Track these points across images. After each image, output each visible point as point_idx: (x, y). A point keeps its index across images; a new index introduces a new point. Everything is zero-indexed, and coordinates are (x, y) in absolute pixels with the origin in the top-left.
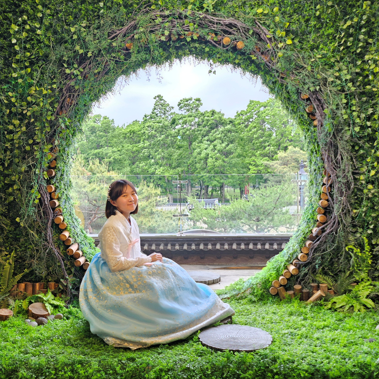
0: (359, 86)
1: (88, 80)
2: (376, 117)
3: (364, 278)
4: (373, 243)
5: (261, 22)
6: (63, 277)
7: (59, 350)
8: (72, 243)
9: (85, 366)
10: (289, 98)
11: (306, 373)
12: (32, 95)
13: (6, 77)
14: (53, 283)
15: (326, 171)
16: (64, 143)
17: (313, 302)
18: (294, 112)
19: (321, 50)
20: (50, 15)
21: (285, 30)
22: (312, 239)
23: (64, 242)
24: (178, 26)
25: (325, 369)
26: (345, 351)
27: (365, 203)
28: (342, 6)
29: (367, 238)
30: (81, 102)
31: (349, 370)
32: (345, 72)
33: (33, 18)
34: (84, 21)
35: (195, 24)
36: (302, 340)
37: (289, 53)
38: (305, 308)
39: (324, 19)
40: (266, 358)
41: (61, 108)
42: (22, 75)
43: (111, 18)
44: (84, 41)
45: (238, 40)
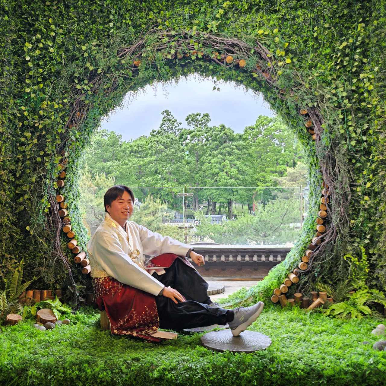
0: (355, 103)
1: (97, 96)
2: (371, 132)
3: (362, 286)
4: (371, 253)
5: (262, 42)
6: (71, 285)
7: (67, 352)
8: (79, 251)
9: (91, 365)
10: (289, 114)
11: (302, 372)
12: (44, 109)
13: (20, 92)
14: (61, 290)
15: (324, 183)
16: (74, 155)
17: (313, 310)
18: (294, 127)
19: (319, 69)
20: (62, 34)
21: (285, 50)
22: (311, 248)
23: (71, 250)
24: (184, 45)
25: (320, 368)
26: (340, 352)
27: (361, 214)
28: (339, 28)
29: (364, 247)
30: (91, 116)
31: (343, 369)
32: (342, 89)
34: (95, 40)
35: (199, 43)
36: (300, 343)
37: (289, 71)
38: (305, 314)
39: (321, 40)
40: (265, 358)
41: (72, 121)
42: (34, 90)
43: (121, 37)
44: (94, 59)
45: (240, 59)
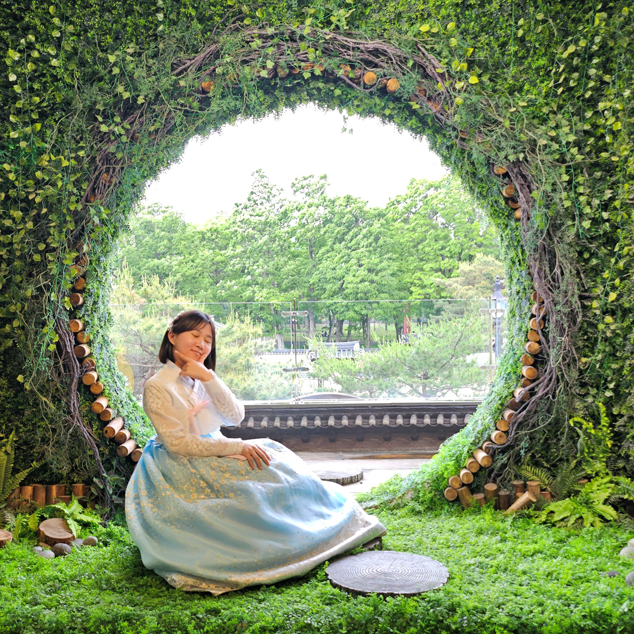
0: (589, 153)
1: (138, 144)
2: (617, 203)
3: (600, 471)
4: (615, 413)
5: (426, 47)
6: (98, 475)
7: (91, 599)
8: (112, 416)
9: (134, 624)
10: (474, 173)
11: (505, 629)
12: (44, 169)
14: (81, 485)
15: (536, 294)
16: (99, 249)
17: (516, 512)
18: (482, 196)
19: (527, 94)
20: (73, 34)
21: (467, 61)
22: (514, 406)
23: (98, 415)
24: (289, 52)
25: (537, 623)
26: (569, 591)
27: (600, 346)
28: (561, 21)
29: (604, 404)
30: (128, 180)
31: (576, 624)
32: (566, 129)
33: (45, 40)
34: (131, 45)
35: (316, 50)
36: (499, 575)
37: (474, 98)
38: (503, 521)
39: (531, 42)
40: (439, 606)
41: (93, 190)
42: (26, 135)
43: (177, 40)
44: (131, 78)
45: (388, 77)
